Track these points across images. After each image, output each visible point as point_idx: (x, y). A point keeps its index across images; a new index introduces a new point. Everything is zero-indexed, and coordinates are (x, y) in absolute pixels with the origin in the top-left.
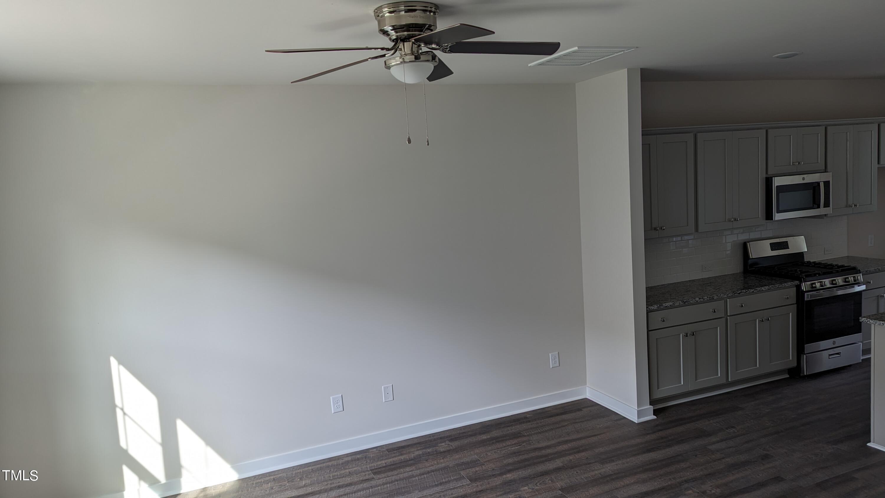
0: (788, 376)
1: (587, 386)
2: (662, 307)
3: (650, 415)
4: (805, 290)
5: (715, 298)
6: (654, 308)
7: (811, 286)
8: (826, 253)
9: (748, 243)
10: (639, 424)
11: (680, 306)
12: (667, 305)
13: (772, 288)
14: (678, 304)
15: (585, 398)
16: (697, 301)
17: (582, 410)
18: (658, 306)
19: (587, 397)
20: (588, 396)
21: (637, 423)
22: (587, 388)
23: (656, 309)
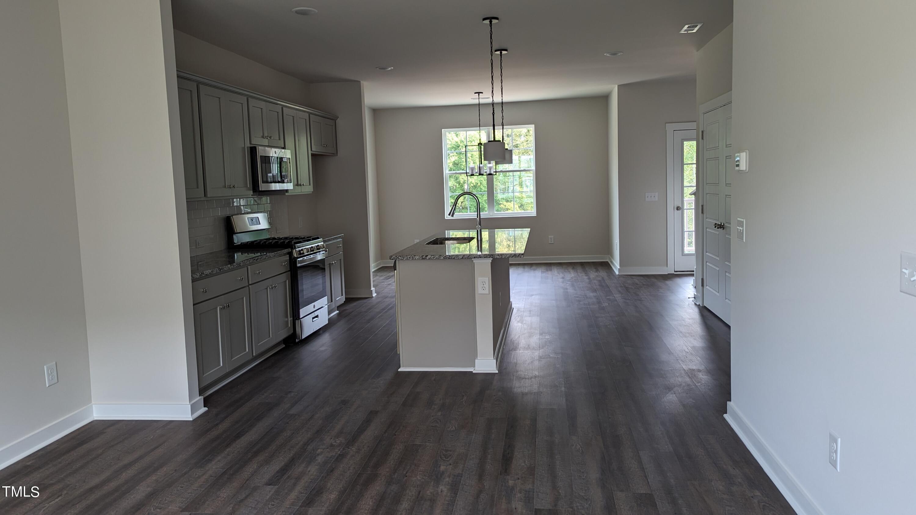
0: (284, 346)
1: (94, 404)
2: (203, 275)
3: (200, 409)
4: (296, 257)
5: (241, 265)
6: (197, 276)
7: (299, 253)
8: (277, 232)
9: (232, 217)
10: (195, 420)
11: (217, 274)
12: (208, 273)
13: (276, 255)
14: (216, 272)
15: (94, 421)
16: (229, 268)
17: (105, 432)
18: (200, 274)
19: (96, 419)
20: (96, 417)
21: (193, 421)
22: (94, 406)
23: (198, 278)
